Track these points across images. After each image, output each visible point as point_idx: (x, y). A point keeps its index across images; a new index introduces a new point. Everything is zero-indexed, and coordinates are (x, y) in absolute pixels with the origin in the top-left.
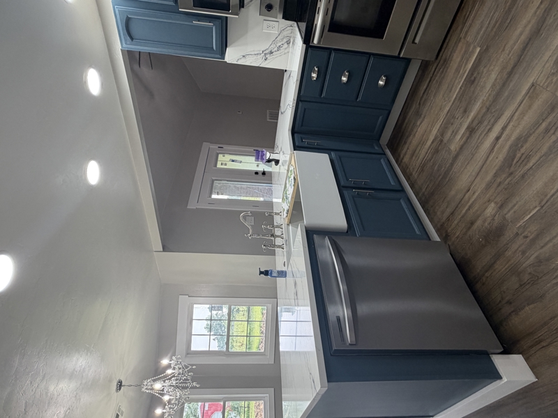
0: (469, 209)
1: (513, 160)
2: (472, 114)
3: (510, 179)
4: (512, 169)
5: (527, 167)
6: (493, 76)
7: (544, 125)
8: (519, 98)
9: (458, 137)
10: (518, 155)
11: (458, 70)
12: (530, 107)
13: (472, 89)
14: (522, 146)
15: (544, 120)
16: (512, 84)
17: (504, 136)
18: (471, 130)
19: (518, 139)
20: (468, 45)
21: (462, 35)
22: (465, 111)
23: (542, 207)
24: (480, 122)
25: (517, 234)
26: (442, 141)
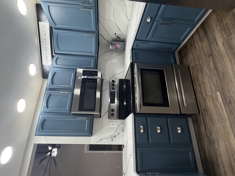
20: (211, 96)
21: (204, 96)
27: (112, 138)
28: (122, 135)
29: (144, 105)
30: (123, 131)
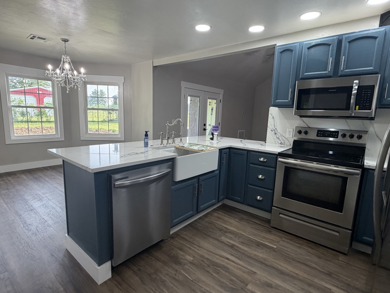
0: (189, 248)
1: (216, 266)
2: (240, 246)
3: (206, 265)
4: (211, 267)
5: (213, 273)
6: (261, 255)
7: (234, 279)
8: (249, 268)
9: (228, 240)
10: (219, 269)
11: (264, 238)
12: (244, 272)
13: (254, 245)
14: (223, 270)
15: (237, 279)
16: (256, 263)
17: (229, 262)
18: (232, 246)
19: (227, 268)
20: (278, 242)
21: (283, 239)
22: (242, 243)
23: (192, 281)
24: (236, 250)
25: (177, 271)
26: (226, 232)
27: (274, 130)
28: (277, 143)
29: (286, 167)
30: (281, 143)
